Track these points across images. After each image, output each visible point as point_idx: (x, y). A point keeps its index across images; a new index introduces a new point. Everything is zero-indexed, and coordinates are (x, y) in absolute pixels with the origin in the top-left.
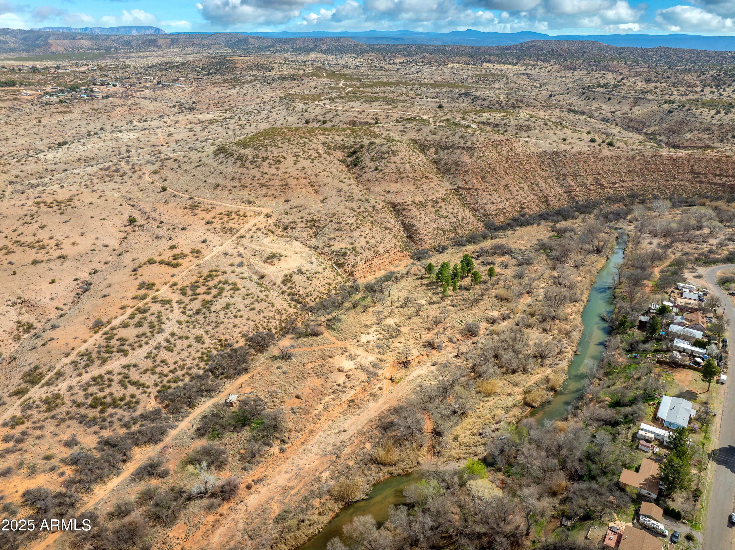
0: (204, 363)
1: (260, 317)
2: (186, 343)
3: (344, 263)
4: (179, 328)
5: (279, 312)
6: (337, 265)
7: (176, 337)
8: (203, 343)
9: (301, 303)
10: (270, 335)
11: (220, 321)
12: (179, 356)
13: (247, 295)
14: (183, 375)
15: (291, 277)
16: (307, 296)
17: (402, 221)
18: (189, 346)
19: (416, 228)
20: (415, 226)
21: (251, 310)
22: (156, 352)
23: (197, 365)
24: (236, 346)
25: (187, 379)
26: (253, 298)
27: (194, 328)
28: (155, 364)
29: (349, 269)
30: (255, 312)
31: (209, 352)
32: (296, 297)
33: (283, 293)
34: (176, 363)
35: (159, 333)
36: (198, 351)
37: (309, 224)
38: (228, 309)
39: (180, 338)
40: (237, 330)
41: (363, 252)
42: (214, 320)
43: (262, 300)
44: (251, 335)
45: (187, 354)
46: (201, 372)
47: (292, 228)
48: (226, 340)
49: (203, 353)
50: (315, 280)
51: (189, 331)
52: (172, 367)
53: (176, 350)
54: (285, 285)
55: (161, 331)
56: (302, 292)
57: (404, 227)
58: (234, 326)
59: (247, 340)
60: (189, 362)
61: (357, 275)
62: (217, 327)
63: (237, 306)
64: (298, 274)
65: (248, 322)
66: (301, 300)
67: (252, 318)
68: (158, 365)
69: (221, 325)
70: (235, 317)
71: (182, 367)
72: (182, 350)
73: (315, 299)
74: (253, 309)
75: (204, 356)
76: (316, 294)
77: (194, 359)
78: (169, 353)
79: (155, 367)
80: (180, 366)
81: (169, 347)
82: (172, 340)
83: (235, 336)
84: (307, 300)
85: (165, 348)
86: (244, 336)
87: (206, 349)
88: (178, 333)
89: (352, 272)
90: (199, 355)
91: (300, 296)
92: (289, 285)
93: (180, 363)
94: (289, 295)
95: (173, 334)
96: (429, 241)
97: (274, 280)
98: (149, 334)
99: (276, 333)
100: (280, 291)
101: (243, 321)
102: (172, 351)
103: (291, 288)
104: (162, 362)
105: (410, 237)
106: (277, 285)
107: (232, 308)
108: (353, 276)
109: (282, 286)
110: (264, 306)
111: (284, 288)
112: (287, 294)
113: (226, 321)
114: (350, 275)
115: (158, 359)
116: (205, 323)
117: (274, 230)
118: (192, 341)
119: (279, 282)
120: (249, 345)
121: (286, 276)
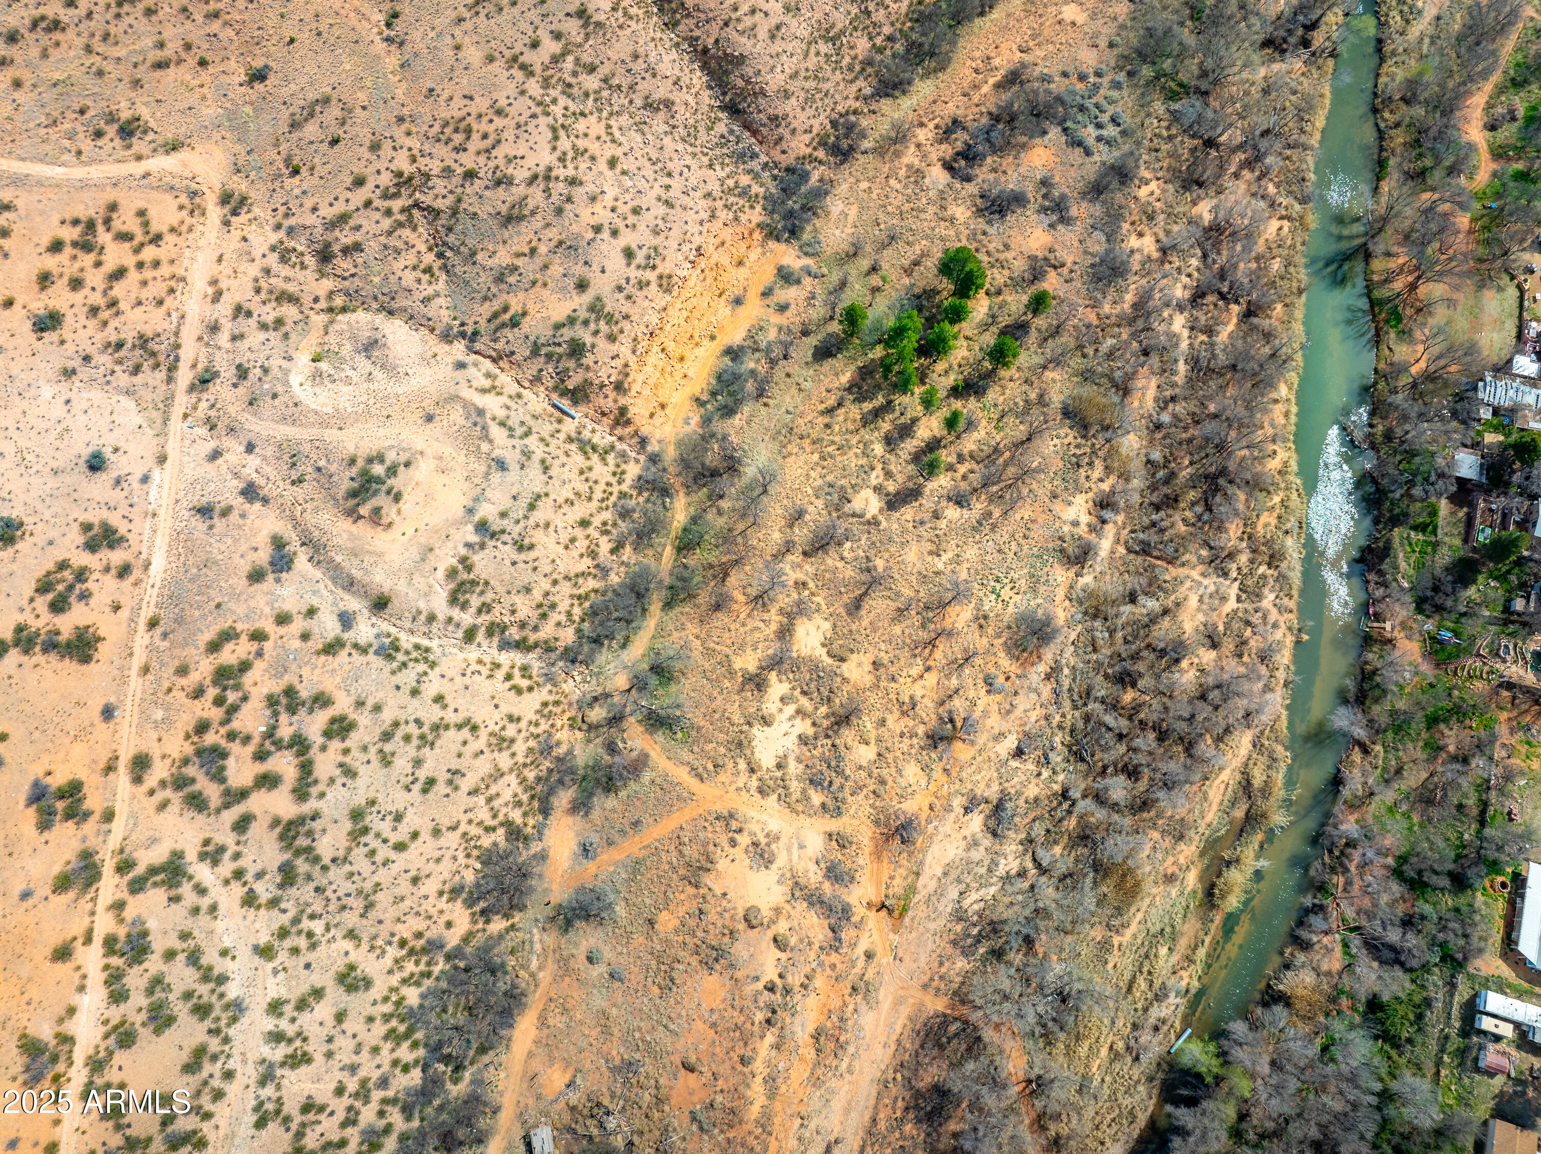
0: (406, 1045)
1: (462, 799)
2: (323, 1011)
3: (587, 383)
4: (275, 972)
5: (502, 742)
6: (564, 393)
7: (288, 1009)
8: (368, 983)
9: (536, 645)
10: (515, 833)
11: (368, 886)
12: (335, 1064)
13: (387, 736)
14: (381, 1114)
15: (469, 569)
16: (544, 616)
17: (692, 41)
18: (340, 1017)
19: (749, 71)
20: (740, 60)
21: (425, 791)
22: (269, 1091)
23: (395, 1063)
24: (453, 939)
25: (395, 1117)
26: (407, 738)
27: (313, 946)
28: (294, 1126)
29: (609, 403)
30: (441, 788)
31: (398, 1003)
32: (514, 633)
33: (470, 635)
34: (340, 1091)
35: (234, 1020)
36: (371, 1019)
37: (396, 205)
38: (365, 831)
39: (302, 1005)
40: (430, 887)
41: (626, 308)
42: (348, 887)
43: (436, 728)
44: (469, 877)
45: (350, 1044)
46: (415, 1077)
47: (346, 251)
48: (419, 935)
49: (387, 1018)
50: (538, 537)
51: (308, 966)
52: (340, 1106)
53: (315, 1048)
54: (464, 606)
55: (237, 1009)
56: (525, 609)
57: (704, 67)
58: (415, 881)
59: (470, 903)
60: (369, 1070)
61: (638, 410)
62: (369, 906)
63: (386, 805)
64: (482, 546)
65: (442, 842)
66: (533, 638)
67: (446, 822)
68: (303, 1125)
69: (379, 896)
70: (400, 847)
71: (363, 1094)
72: (330, 1040)
73: (569, 614)
74: (431, 782)
75: (394, 1023)
76: (563, 594)
77: (375, 1050)
78: (304, 1069)
79: (300, 1135)
80: (356, 1095)
81: (293, 1056)
82: (284, 1025)
83: (433, 911)
84: (547, 631)
85: (283, 1064)
86: (455, 892)
87: (386, 999)
88: (283, 993)
89: (623, 411)
90: (379, 1029)
91: (523, 625)
92: (475, 601)
93: (352, 1086)
94: (490, 633)
95: (275, 1008)
96: (800, 119)
97: (422, 605)
98: (214, 1045)
99: (525, 814)
100: (460, 634)
101: (426, 846)
102: (306, 1059)
103: (485, 608)
104: (307, 1108)
105: (733, 110)
106: (441, 617)
107: (372, 820)
108: (628, 422)
109: (456, 613)
110: (456, 748)
111: (467, 618)
112: (482, 632)
113: (383, 876)
114: (617, 423)
115: (291, 1107)
116: (331, 908)
117: (291, 288)
118: (335, 996)
119: (439, 603)
120: (483, 912)
121: (452, 573)
